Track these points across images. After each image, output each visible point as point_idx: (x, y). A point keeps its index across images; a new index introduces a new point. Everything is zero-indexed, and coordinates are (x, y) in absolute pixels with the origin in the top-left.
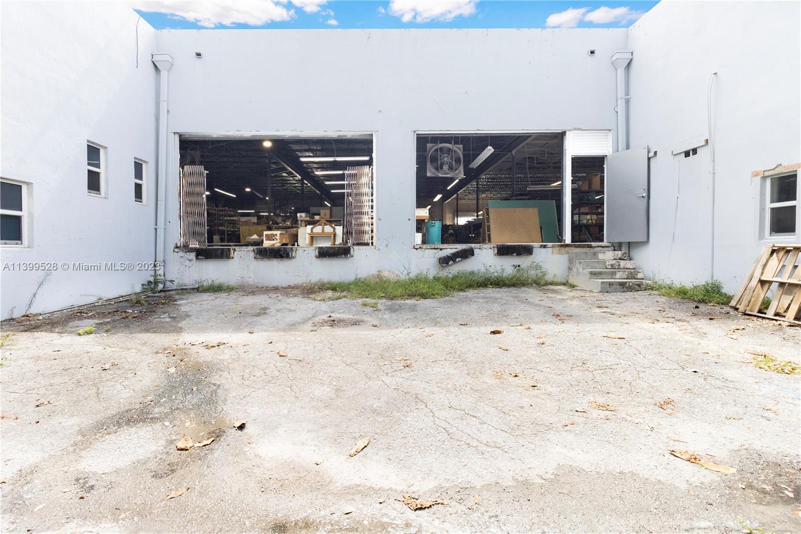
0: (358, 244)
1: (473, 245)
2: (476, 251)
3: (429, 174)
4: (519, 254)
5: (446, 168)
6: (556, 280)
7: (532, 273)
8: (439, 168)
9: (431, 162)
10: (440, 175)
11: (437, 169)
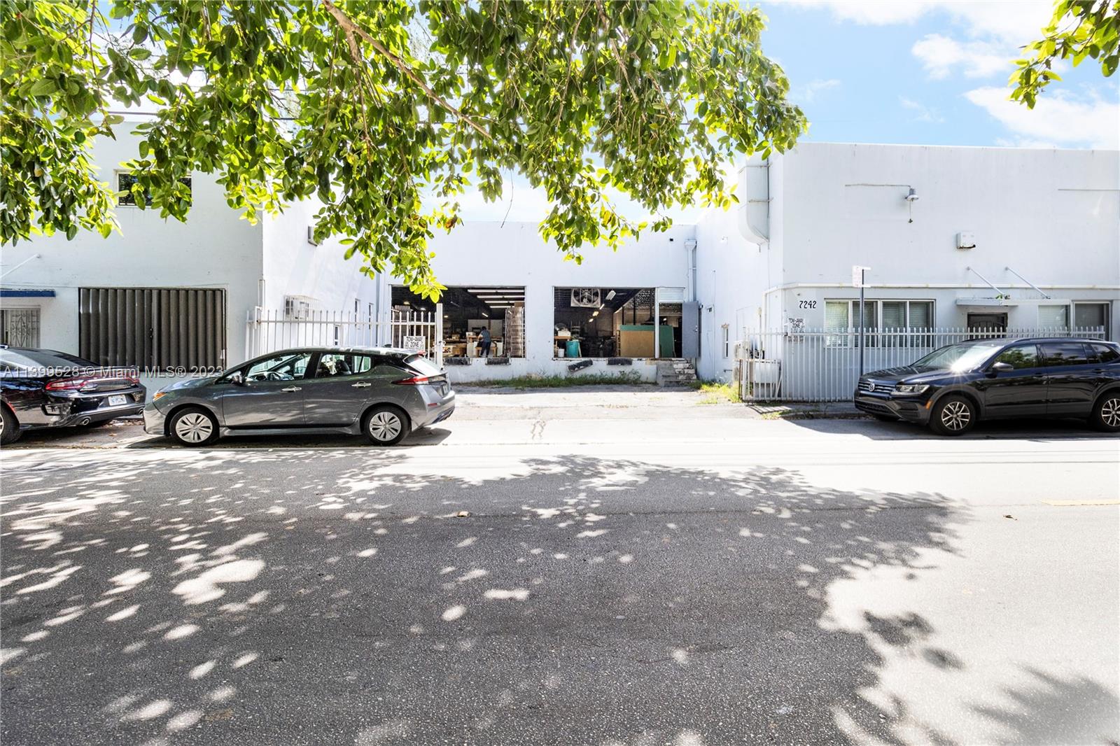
0: (515, 357)
1: (592, 359)
2: (594, 362)
3: (572, 305)
4: (623, 364)
5: (585, 300)
6: (648, 381)
7: (632, 376)
8: (581, 300)
9: (575, 296)
10: (582, 306)
11: (578, 301)
